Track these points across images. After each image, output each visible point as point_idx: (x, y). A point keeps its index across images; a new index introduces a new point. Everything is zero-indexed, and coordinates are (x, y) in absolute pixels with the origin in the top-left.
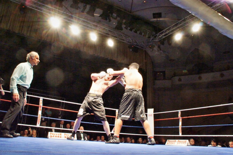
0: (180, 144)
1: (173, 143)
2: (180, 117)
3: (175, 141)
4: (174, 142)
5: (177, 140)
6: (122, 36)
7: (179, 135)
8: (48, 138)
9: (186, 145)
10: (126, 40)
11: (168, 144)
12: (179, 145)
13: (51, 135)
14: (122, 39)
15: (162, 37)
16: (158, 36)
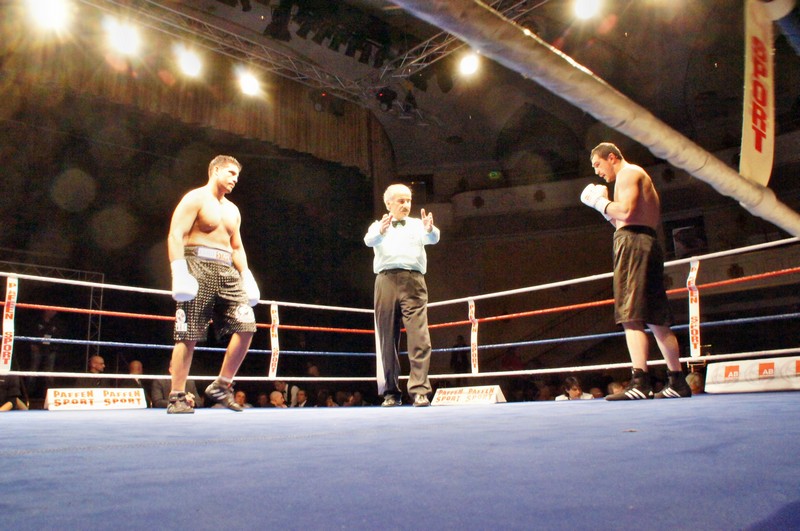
0: (476, 399)
1: (454, 399)
2: (473, 318)
3: (461, 392)
4: (457, 395)
5: (466, 389)
6: (287, 58)
7: (470, 372)
8: (47, 409)
9: (494, 400)
10: (300, 75)
11: (440, 403)
12: (471, 402)
13: (58, 397)
14: (286, 71)
15: (419, 67)
16: (408, 61)
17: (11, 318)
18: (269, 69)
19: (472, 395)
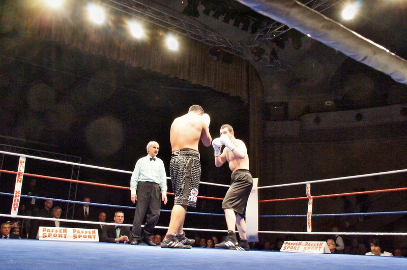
0: (310, 250)
1: (295, 248)
2: (310, 195)
3: (300, 244)
4: (297, 246)
5: (304, 243)
6: (196, 28)
9: (322, 251)
10: (205, 39)
11: (286, 250)
12: (306, 251)
13: (45, 232)
14: (195, 36)
15: (279, 33)
16: (272, 29)
17: (20, 182)
18: (185, 35)
19: (307, 247)
